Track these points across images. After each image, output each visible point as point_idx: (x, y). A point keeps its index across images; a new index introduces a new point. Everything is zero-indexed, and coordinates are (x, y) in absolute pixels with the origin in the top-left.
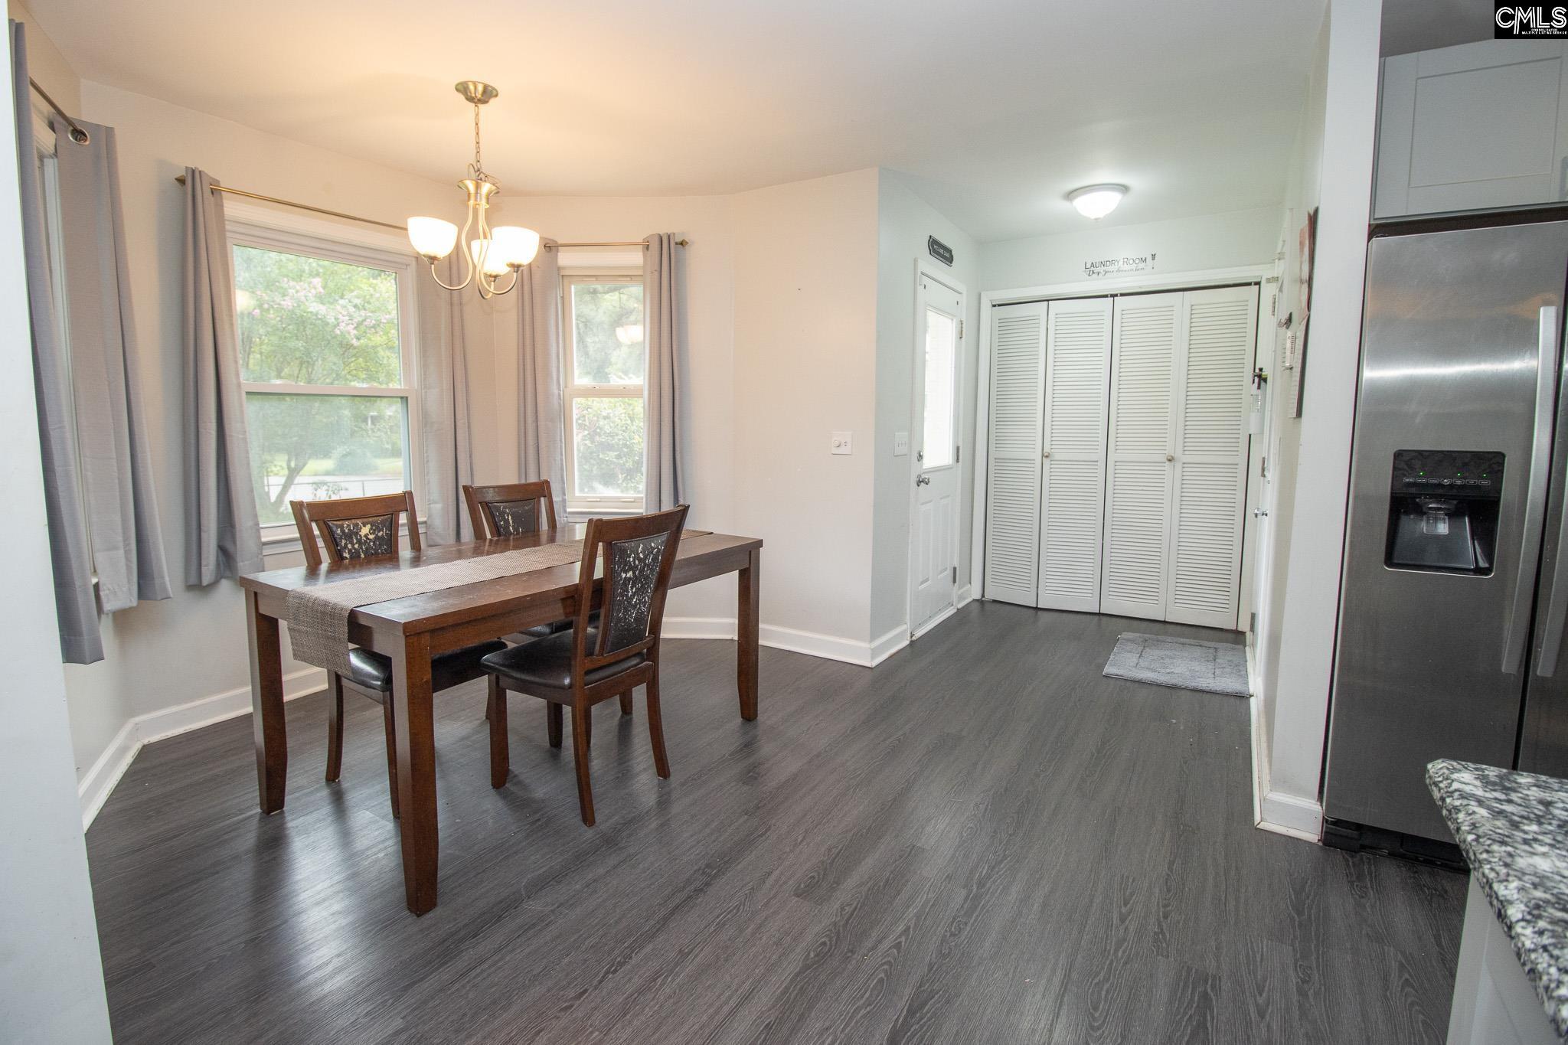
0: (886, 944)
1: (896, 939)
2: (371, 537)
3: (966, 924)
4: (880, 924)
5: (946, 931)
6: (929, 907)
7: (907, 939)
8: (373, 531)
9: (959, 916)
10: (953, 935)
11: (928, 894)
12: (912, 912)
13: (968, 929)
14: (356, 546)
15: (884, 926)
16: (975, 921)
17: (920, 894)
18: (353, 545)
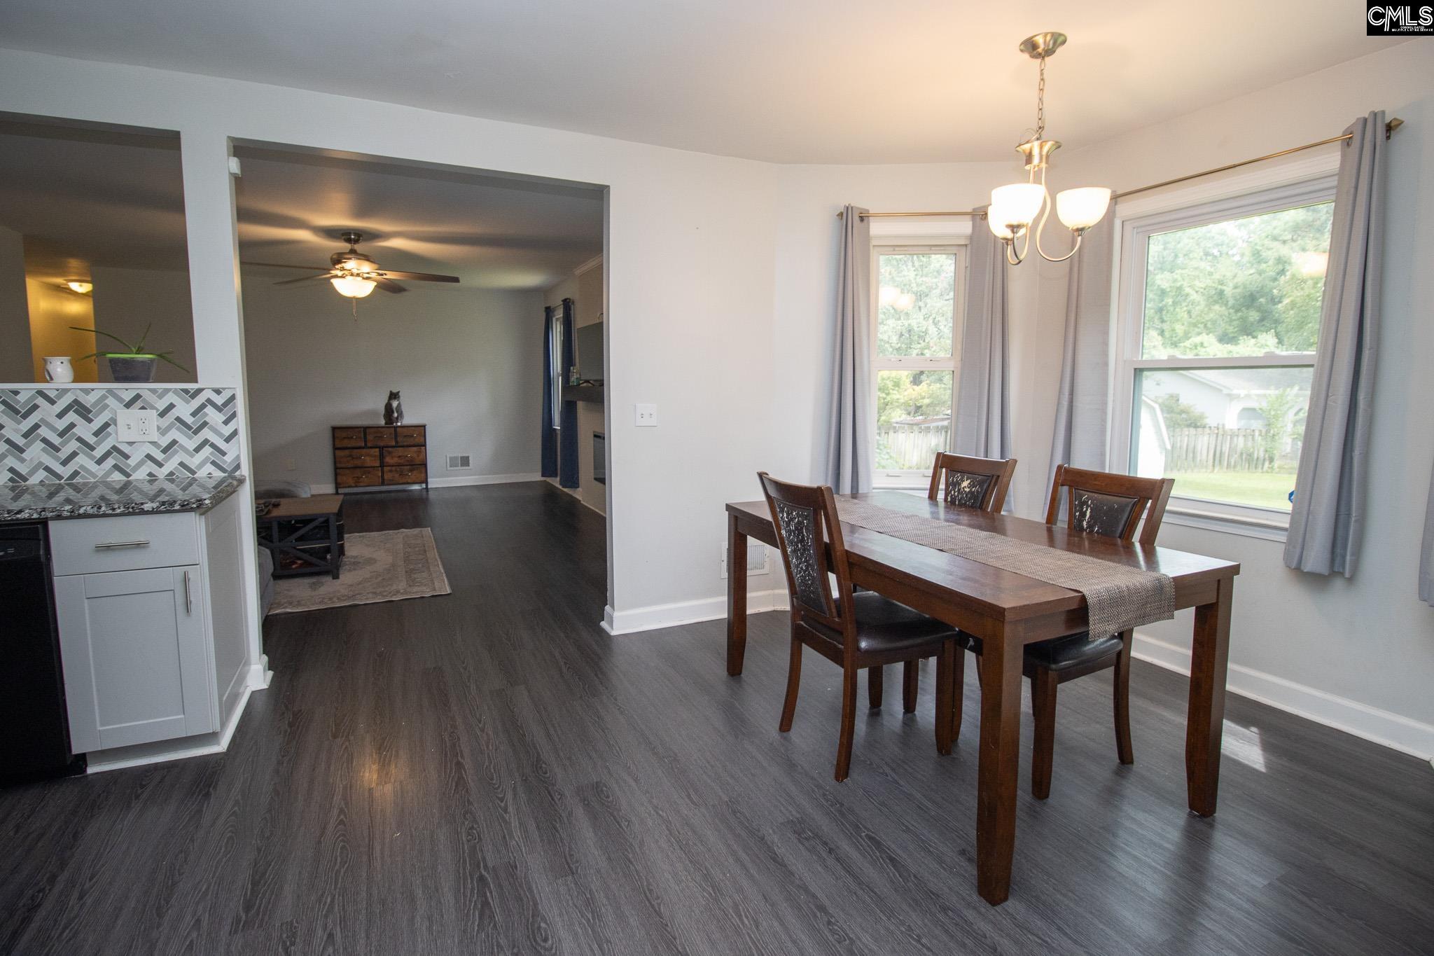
0: (509, 796)
1: (506, 802)
2: (967, 490)
3: (468, 841)
4: (526, 803)
5: (479, 827)
6: (506, 833)
7: (500, 807)
8: (970, 486)
9: (478, 842)
10: (472, 828)
11: (517, 842)
12: (515, 823)
13: (464, 839)
14: (956, 494)
15: (522, 803)
16: (463, 848)
17: (523, 839)
18: (955, 492)
